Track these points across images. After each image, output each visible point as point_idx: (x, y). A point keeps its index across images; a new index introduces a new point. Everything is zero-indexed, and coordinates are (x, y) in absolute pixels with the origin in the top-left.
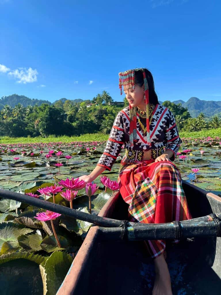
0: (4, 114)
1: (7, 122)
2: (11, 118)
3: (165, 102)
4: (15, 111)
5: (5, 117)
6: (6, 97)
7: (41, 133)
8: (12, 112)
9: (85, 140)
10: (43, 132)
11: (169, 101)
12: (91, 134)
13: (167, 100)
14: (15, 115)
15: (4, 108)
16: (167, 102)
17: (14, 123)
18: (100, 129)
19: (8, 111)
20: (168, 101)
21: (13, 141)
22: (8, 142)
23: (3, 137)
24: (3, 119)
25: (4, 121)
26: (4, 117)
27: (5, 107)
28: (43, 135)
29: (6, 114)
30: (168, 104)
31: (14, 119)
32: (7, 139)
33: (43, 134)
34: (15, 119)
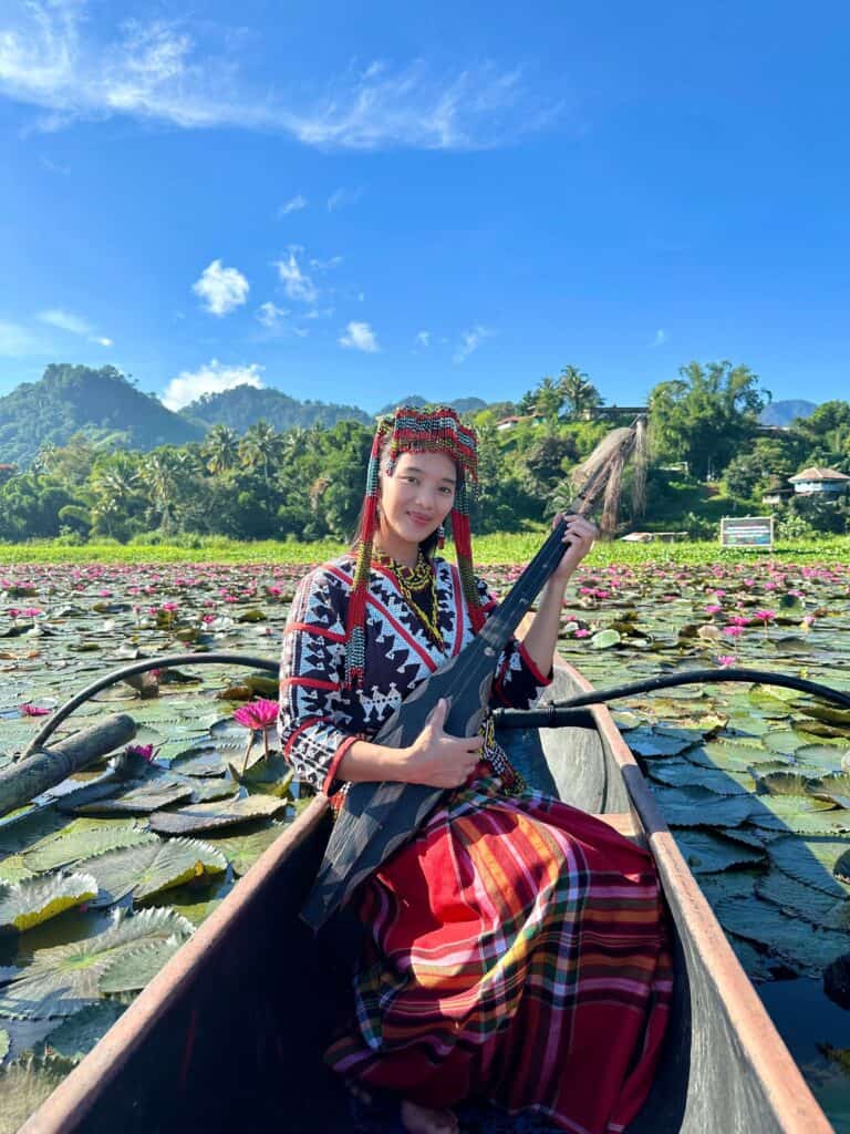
0: (210, 456)
1: (218, 485)
2: (233, 472)
3: (825, 405)
4: (246, 448)
5: (211, 468)
6: (214, 394)
7: (331, 527)
8: (237, 450)
9: (488, 555)
10: (337, 525)
11: (844, 403)
12: (508, 535)
13: (834, 400)
14: (245, 462)
15: (212, 437)
16: (835, 406)
17: (242, 490)
18: (546, 512)
19: (223, 445)
20: (839, 405)
21: (245, 552)
22: (227, 556)
23: (209, 539)
24: (207, 473)
25: (211, 480)
26: (208, 467)
27: (214, 433)
28: (339, 534)
29: (216, 457)
30: (838, 416)
31: (243, 474)
32: (222, 547)
33: (337, 531)
34: (245, 477)
